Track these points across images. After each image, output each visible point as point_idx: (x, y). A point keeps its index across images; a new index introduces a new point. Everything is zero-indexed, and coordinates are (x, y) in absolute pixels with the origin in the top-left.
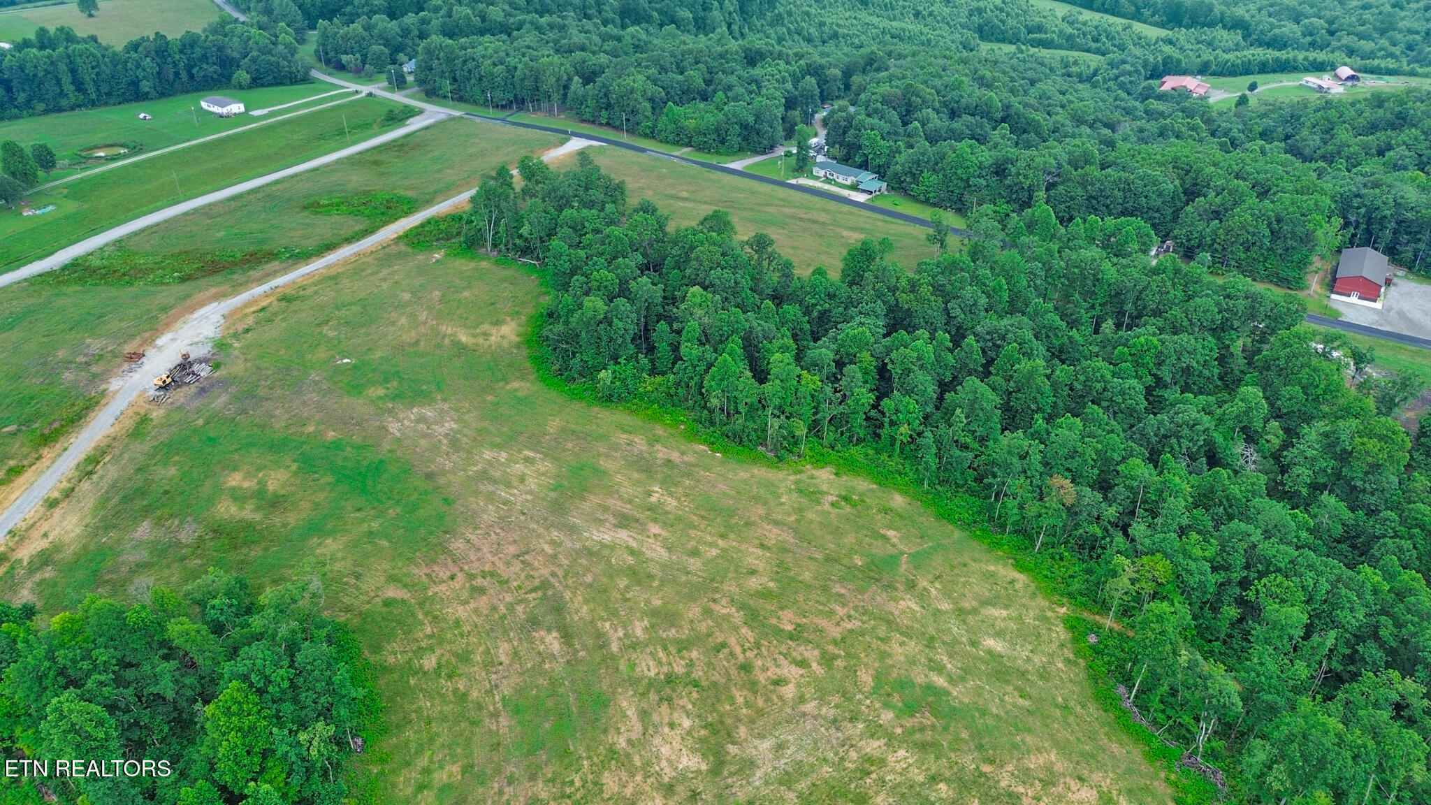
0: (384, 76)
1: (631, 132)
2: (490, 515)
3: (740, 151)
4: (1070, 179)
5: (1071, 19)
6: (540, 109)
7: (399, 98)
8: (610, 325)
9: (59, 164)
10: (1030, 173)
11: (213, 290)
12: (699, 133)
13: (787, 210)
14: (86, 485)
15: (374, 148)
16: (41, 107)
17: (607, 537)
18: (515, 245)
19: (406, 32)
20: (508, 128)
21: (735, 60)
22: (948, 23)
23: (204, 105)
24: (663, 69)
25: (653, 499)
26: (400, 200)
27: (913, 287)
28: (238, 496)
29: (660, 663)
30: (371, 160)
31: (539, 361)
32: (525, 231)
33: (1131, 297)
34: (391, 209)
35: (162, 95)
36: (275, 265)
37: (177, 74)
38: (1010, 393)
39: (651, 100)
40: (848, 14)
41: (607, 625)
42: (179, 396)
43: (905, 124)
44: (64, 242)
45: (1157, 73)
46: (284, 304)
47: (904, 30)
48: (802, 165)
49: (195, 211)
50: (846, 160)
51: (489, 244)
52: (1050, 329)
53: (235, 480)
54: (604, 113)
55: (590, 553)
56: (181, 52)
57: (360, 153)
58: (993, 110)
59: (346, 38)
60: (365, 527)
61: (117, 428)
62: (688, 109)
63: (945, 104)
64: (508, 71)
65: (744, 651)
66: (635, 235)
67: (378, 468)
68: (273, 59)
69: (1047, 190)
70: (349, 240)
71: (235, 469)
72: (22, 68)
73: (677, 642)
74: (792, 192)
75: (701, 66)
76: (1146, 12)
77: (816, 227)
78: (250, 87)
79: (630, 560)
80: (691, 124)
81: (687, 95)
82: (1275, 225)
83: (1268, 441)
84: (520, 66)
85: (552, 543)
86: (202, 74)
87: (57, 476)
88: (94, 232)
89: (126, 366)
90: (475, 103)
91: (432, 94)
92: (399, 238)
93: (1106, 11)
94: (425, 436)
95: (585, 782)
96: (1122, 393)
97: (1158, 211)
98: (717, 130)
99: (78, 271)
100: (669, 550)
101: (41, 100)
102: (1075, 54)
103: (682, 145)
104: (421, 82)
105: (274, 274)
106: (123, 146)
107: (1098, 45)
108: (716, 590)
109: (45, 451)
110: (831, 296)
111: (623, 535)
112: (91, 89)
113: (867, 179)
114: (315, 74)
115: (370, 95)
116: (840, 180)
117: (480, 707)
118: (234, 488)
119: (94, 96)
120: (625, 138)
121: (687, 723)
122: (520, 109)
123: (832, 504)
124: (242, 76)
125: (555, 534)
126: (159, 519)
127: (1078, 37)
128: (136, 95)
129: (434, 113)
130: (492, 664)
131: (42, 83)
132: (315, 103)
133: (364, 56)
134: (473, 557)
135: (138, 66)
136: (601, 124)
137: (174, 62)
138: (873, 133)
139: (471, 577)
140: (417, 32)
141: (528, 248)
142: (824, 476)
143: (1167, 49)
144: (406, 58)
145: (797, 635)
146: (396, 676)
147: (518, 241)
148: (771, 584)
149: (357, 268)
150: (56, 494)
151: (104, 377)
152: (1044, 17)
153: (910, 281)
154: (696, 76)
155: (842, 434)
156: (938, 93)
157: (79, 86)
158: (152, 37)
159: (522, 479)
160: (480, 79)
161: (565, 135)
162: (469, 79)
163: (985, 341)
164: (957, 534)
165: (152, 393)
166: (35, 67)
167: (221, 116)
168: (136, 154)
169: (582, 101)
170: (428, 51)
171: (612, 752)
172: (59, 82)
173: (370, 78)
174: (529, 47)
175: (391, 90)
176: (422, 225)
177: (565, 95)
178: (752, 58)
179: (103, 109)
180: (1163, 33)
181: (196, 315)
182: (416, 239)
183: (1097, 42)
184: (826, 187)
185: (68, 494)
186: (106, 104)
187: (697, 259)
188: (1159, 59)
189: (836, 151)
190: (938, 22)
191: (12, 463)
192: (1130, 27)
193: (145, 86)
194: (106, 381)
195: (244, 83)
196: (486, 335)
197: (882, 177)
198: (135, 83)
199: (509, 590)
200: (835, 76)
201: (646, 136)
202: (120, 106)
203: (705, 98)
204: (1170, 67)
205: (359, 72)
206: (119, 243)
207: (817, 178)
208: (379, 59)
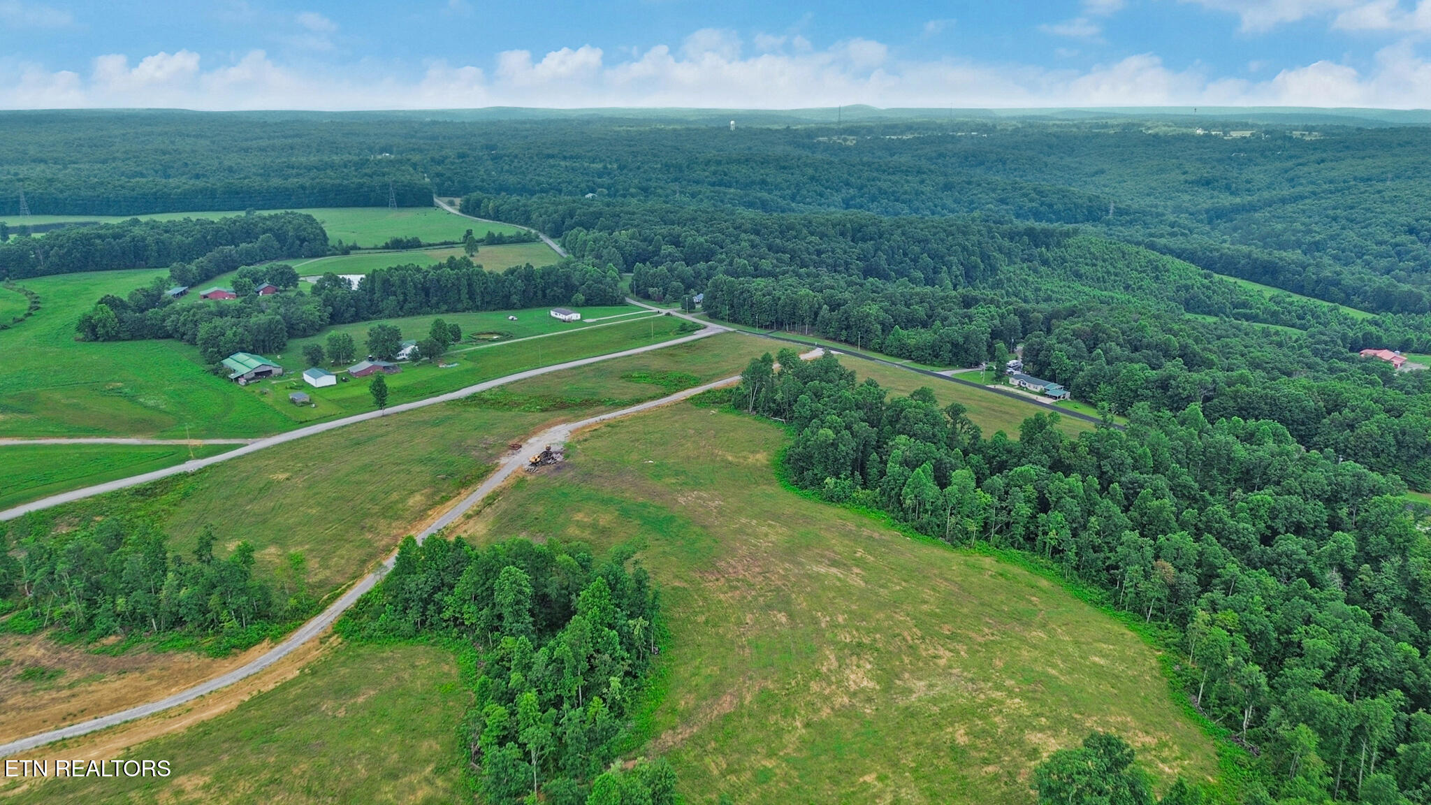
0: (679, 305)
1: (864, 347)
2: (744, 550)
3: (950, 364)
4: (1224, 394)
5: (1277, 300)
6: (794, 330)
7: (689, 318)
8: (836, 449)
9: (463, 340)
10: (1188, 386)
11: (562, 418)
12: (918, 349)
13: (984, 404)
14: (488, 510)
15: (671, 346)
16: (445, 307)
17: (823, 570)
18: (769, 407)
19: (698, 274)
20: (768, 340)
21: (954, 303)
22: (1155, 296)
23: (553, 313)
24: (894, 303)
25: (858, 555)
26: (688, 378)
27: (1074, 448)
28: (579, 525)
29: (853, 636)
30: (670, 353)
31: (783, 477)
32: (778, 397)
33: (1258, 472)
34: (681, 383)
35: (525, 306)
36: (603, 408)
37: (535, 293)
38: (1145, 526)
39: (882, 324)
40: (1062, 284)
41: (819, 614)
42: (543, 470)
43: (1090, 351)
44: (466, 384)
45: (1355, 347)
46: (609, 429)
47: (1112, 298)
48: (1001, 376)
49: (550, 373)
50: (1038, 374)
51: (751, 407)
52: (1185, 487)
53: (579, 517)
54: (844, 332)
55: (809, 577)
56: (541, 278)
57: (661, 349)
58: (1171, 349)
59: (654, 276)
60: (661, 549)
61: (505, 483)
62: (911, 332)
63: (1129, 342)
64: (774, 300)
65: (913, 640)
66: (860, 398)
67: (671, 520)
68: (602, 287)
69: (1203, 402)
70: (652, 398)
71: (579, 511)
72: (438, 281)
73: (865, 628)
74: (990, 393)
75: (925, 304)
76: (1356, 299)
77: (1007, 417)
78: (583, 306)
79: (838, 584)
80: (912, 342)
81: (910, 322)
82: (1400, 437)
83: (1361, 580)
84: (783, 298)
85: (785, 569)
86: (553, 294)
87: (471, 503)
88: (485, 380)
89: (510, 452)
90: (746, 324)
91: (714, 316)
92: (687, 399)
93: (1316, 296)
94: (701, 506)
95: (798, 684)
96: (1237, 532)
97: (1303, 424)
98: (932, 347)
99: (475, 399)
100: (866, 583)
101: (445, 303)
102: (1279, 328)
103: (904, 358)
104: (706, 307)
105: (602, 413)
106: (499, 334)
107: (1303, 322)
108: (897, 607)
109: (463, 491)
110: (1009, 452)
111: (834, 570)
112: (478, 299)
113: (1055, 388)
114: (628, 300)
115: (668, 314)
116: (1032, 388)
117: (732, 643)
118: (578, 521)
119: (479, 303)
120: (859, 350)
121: (869, 667)
122: (778, 329)
123: (991, 576)
124: (579, 297)
125: (787, 565)
126: (532, 531)
127: (1283, 313)
128: (506, 305)
129: (714, 328)
130: (741, 623)
131: (449, 291)
132: (628, 317)
133: (666, 290)
134: (730, 570)
135: (512, 284)
136: (841, 341)
137: (535, 284)
138: (1061, 355)
139: (728, 580)
140: (706, 275)
141: (779, 411)
142: (988, 562)
143: (1373, 329)
144: (696, 293)
145: (953, 637)
146: (680, 623)
147: (772, 405)
148: (938, 610)
149: (658, 414)
150: (470, 512)
151: (498, 456)
152: (1251, 296)
153: (1071, 443)
154: (920, 311)
155: (1006, 539)
156: (1123, 333)
157: (471, 296)
158: (524, 266)
159: (766, 535)
160: (752, 306)
161: (813, 346)
162: (743, 306)
163: (1128, 489)
164: (1087, 608)
165: (526, 467)
166: (447, 280)
167: (564, 321)
168: (508, 339)
169: (827, 323)
170: (716, 286)
171: (818, 673)
172: (459, 291)
173: (668, 304)
174: (791, 285)
175: (684, 313)
176: (704, 393)
177: (815, 319)
178: (968, 302)
179: (483, 313)
180: (1370, 316)
181: (552, 429)
182: (697, 401)
183: (1301, 319)
184: (1019, 392)
185: (478, 513)
186: (486, 310)
187: (905, 418)
188: (1360, 335)
189: (1030, 367)
190: (1146, 294)
191: (444, 494)
192: (1336, 309)
193: (515, 299)
194: (498, 458)
195: (580, 302)
196: (745, 458)
197: (1067, 388)
198: (508, 297)
199: (754, 589)
200: (1037, 318)
201: (875, 350)
202: (495, 312)
203: (924, 325)
204: (1371, 342)
205: (660, 300)
206: (501, 387)
207: (1013, 386)
208: (676, 291)
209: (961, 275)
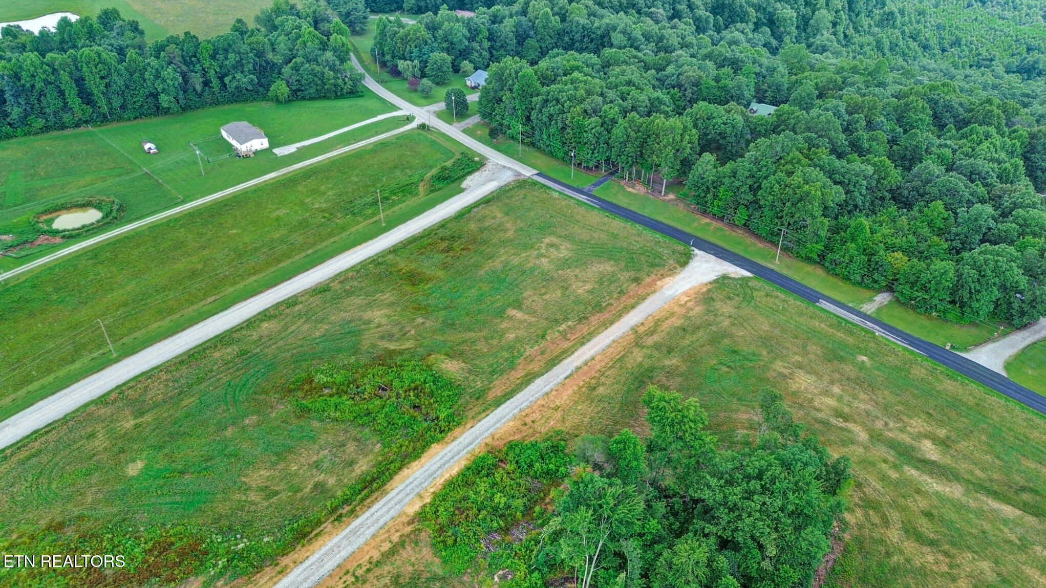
0: (442, 95)
7: (457, 134)
16: (40, 123)
23: (224, 135)
35: (185, 109)
37: (206, 83)
56: (213, 57)
59: (405, 39)
68: (317, 68)
72: (17, 77)
78: (289, 101)
86: (235, 84)
90: (551, 154)
91: (497, 133)
101: (39, 115)
112: (101, 103)
114: (365, 83)
115: (424, 124)
119: (105, 109)
122: (611, 173)
124: (280, 88)
128: (153, 110)
129: (499, 169)
131: (42, 94)
132: (354, 136)
133: (423, 65)
135: (157, 76)
137: (203, 69)
140: (487, 34)
144: (471, 69)
157: (86, 97)
160: (564, 130)
162: (547, 125)
166: (33, 76)
172: (62, 93)
173: (426, 97)
175: (449, 121)
186: (120, 119)
193: (165, 100)
195: (281, 98)
202: (135, 123)
205: (415, 87)
208: (440, 69)
209: (843, 9)
